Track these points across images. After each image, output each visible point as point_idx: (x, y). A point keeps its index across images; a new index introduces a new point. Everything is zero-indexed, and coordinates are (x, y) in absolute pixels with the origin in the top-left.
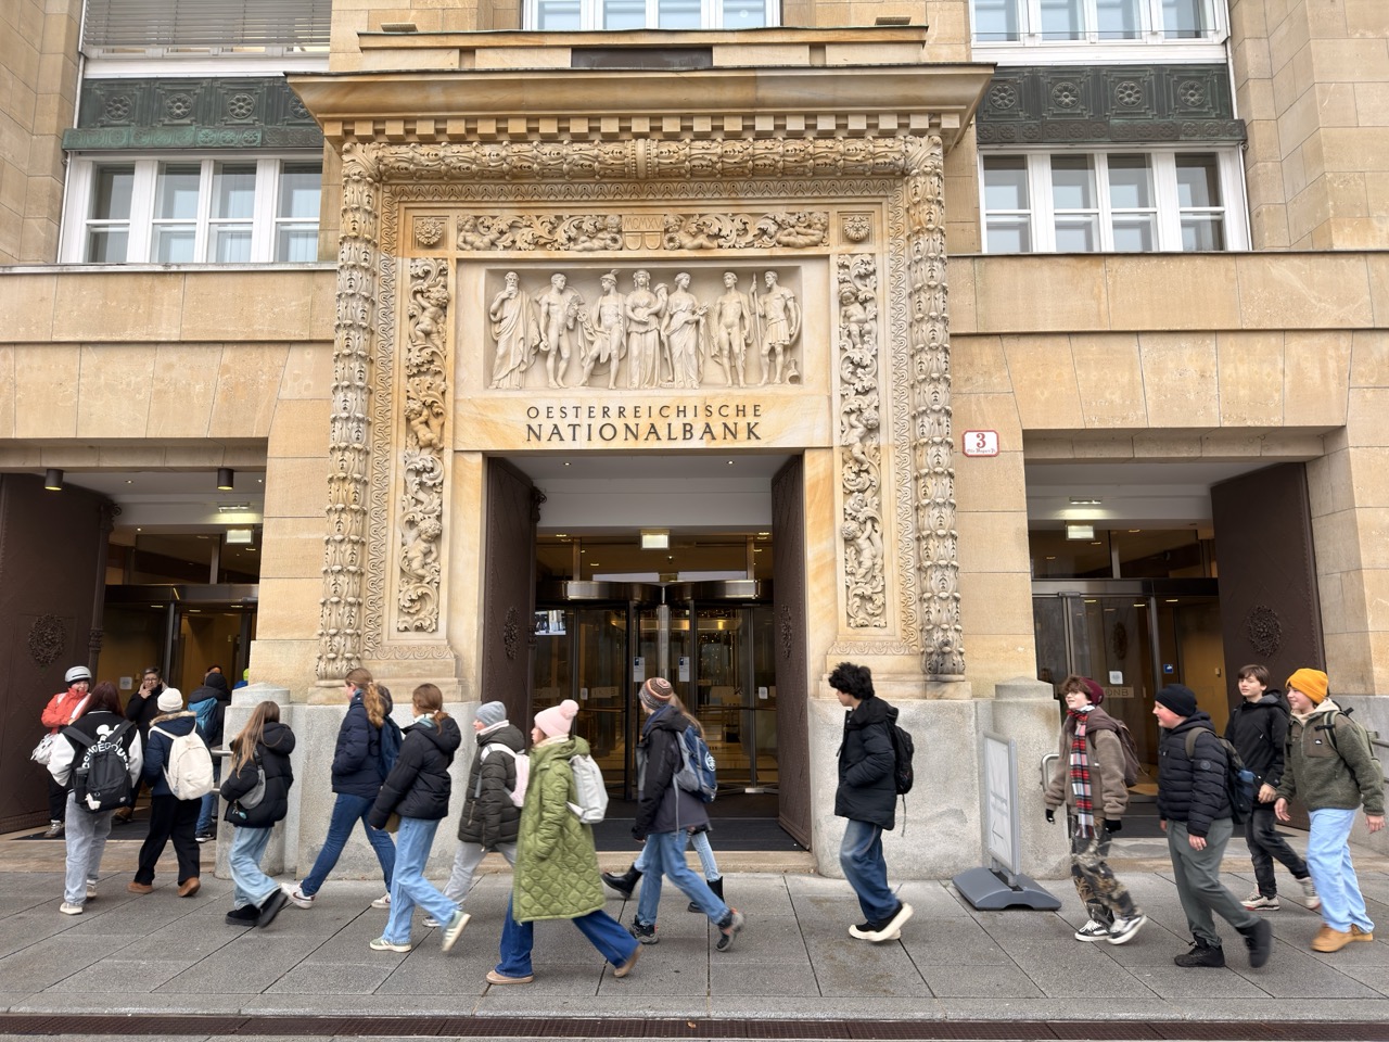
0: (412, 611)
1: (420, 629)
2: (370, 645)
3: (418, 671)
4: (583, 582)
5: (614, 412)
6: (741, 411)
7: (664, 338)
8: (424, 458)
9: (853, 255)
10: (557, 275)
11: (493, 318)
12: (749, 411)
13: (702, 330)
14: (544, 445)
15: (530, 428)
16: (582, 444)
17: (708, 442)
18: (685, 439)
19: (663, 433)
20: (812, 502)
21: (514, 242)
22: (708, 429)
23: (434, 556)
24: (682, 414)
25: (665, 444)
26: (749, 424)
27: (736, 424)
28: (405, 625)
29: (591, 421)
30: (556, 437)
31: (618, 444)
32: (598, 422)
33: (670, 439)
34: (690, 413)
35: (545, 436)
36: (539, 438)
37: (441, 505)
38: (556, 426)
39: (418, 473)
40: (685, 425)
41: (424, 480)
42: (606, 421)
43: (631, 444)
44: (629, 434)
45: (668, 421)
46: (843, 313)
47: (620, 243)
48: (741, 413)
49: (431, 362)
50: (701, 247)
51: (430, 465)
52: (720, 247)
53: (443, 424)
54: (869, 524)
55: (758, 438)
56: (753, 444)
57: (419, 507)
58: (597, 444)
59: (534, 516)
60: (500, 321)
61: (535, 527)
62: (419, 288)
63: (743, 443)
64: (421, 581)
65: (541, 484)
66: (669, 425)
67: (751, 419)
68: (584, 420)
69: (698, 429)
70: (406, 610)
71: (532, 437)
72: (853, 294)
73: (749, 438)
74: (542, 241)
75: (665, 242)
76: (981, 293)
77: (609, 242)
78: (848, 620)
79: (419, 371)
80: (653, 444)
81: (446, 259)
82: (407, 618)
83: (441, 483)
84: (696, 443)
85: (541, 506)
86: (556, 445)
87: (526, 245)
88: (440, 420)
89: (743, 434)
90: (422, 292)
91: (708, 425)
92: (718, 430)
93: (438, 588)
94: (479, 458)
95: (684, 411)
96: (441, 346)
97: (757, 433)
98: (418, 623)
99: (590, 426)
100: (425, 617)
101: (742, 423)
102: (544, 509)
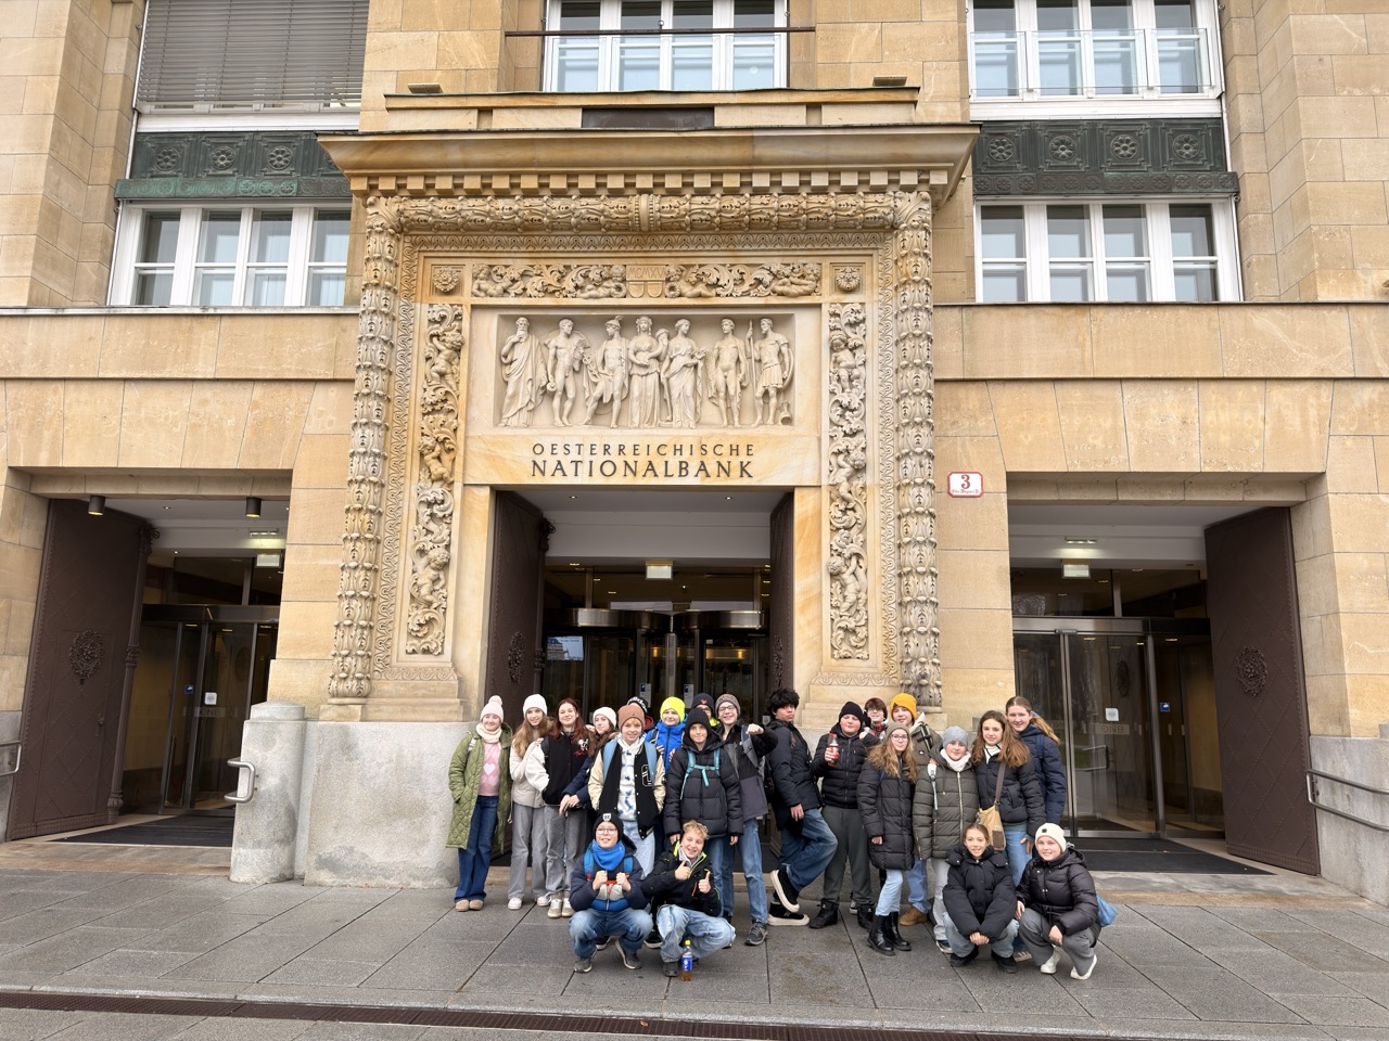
0: (420, 635)
1: (426, 651)
2: (380, 666)
3: (424, 691)
4: (594, 610)
5: (614, 450)
6: (734, 450)
7: (664, 381)
8: (436, 491)
9: (844, 304)
10: (564, 321)
11: (504, 360)
12: (743, 450)
13: (700, 373)
14: (548, 480)
15: (535, 463)
16: (583, 479)
17: (702, 479)
18: (680, 476)
19: (660, 469)
20: (801, 537)
21: (525, 289)
22: (703, 467)
23: (442, 583)
24: (678, 453)
25: (661, 481)
26: (742, 463)
27: (729, 462)
28: (413, 647)
29: (593, 458)
30: (559, 473)
31: (617, 480)
32: (599, 458)
33: (666, 475)
34: (686, 452)
35: (549, 471)
36: (543, 473)
37: (450, 535)
38: (559, 463)
39: (430, 504)
40: (681, 463)
41: (435, 511)
42: (607, 457)
43: (630, 480)
44: (628, 472)
45: (665, 458)
46: (833, 359)
47: (624, 291)
48: (735, 452)
49: (445, 401)
50: (700, 296)
51: (441, 497)
52: (718, 295)
53: (454, 459)
54: (854, 560)
55: (750, 476)
56: (745, 481)
57: (430, 537)
58: (598, 480)
59: (543, 546)
60: (511, 363)
61: (544, 556)
62: (435, 332)
63: (736, 480)
64: (429, 607)
65: (551, 516)
66: (666, 462)
67: (745, 459)
68: (586, 456)
69: (694, 467)
70: (414, 634)
71: (537, 472)
72: (843, 341)
73: (742, 476)
74: (551, 289)
75: (666, 291)
76: (968, 340)
77: (613, 290)
78: (832, 652)
79: (433, 409)
80: (650, 481)
81: (461, 305)
82: (415, 641)
83: (451, 515)
84: (691, 480)
85: (551, 536)
86: (559, 480)
87: (536, 293)
88: (452, 455)
89: (736, 472)
90: (438, 336)
91: (703, 463)
92: (712, 467)
93: (444, 613)
94: (486, 492)
95: (681, 450)
96: (454, 387)
97: (749, 472)
98: (425, 647)
99: (591, 462)
100: (431, 641)
101: (735, 462)
102: (553, 539)
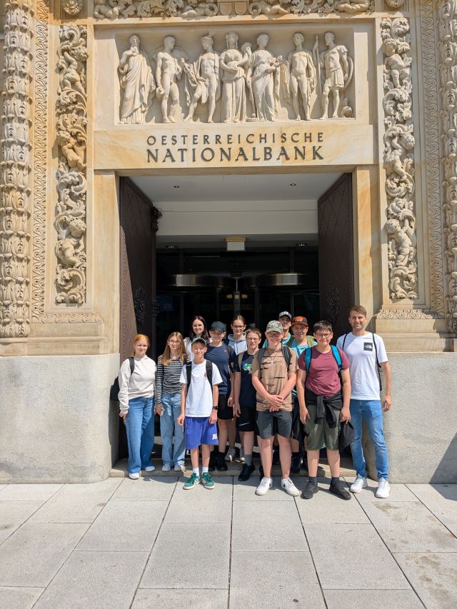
0: (66, 288)
1: (73, 302)
2: (37, 312)
3: (72, 332)
5: (212, 139)
8: (70, 176)
9: (393, 19)
10: (169, 38)
11: (123, 72)
12: (315, 137)
13: (278, 77)
14: (160, 165)
15: (149, 152)
16: (188, 164)
17: (283, 162)
18: (266, 159)
19: (249, 154)
20: (362, 206)
21: (136, 12)
22: (283, 152)
23: (82, 247)
24: (263, 140)
25: (251, 163)
26: (314, 147)
27: (304, 147)
28: (63, 298)
29: (195, 146)
30: (169, 159)
35: (160, 158)
36: (156, 159)
37: (85, 210)
38: (168, 151)
39: (68, 186)
41: (73, 191)
42: (207, 146)
43: (225, 163)
44: (224, 157)
45: (253, 145)
47: (216, 10)
48: (308, 139)
49: (75, 103)
50: (278, 13)
51: (77, 180)
52: (292, 12)
53: (86, 149)
55: (321, 158)
56: (318, 162)
57: (69, 212)
58: (200, 164)
59: (154, 229)
61: (155, 236)
62: (66, 46)
63: (309, 161)
64: (72, 267)
65: (158, 205)
66: (254, 149)
67: (317, 144)
68: (190, 146)
69: (276, 151)
70: (61, 287)
71: (151, 159)
73: (314, 158)
74: (157, 11)
75: (250, 9)
77: (207, 10)
78: (390, 293)
79: (67, 109)
80: (242, 163)
81: (86, 26)
82: (63, 293)
83: (85, 194)
84: (274, 162)
86: (168, 164)
87: (145, 14)
88: (83, 147)
89: (309, 155)
90: (68, 51)
91: (283, 148)
92: (291, 152)
93: (85, 270)
94: (112, 176)
95: (265, 138)
96: (83, 90)
97: (321, 154)
98: (71, 297)
99: (194, 150)
100: (76, 292)
101: (309, 146)
